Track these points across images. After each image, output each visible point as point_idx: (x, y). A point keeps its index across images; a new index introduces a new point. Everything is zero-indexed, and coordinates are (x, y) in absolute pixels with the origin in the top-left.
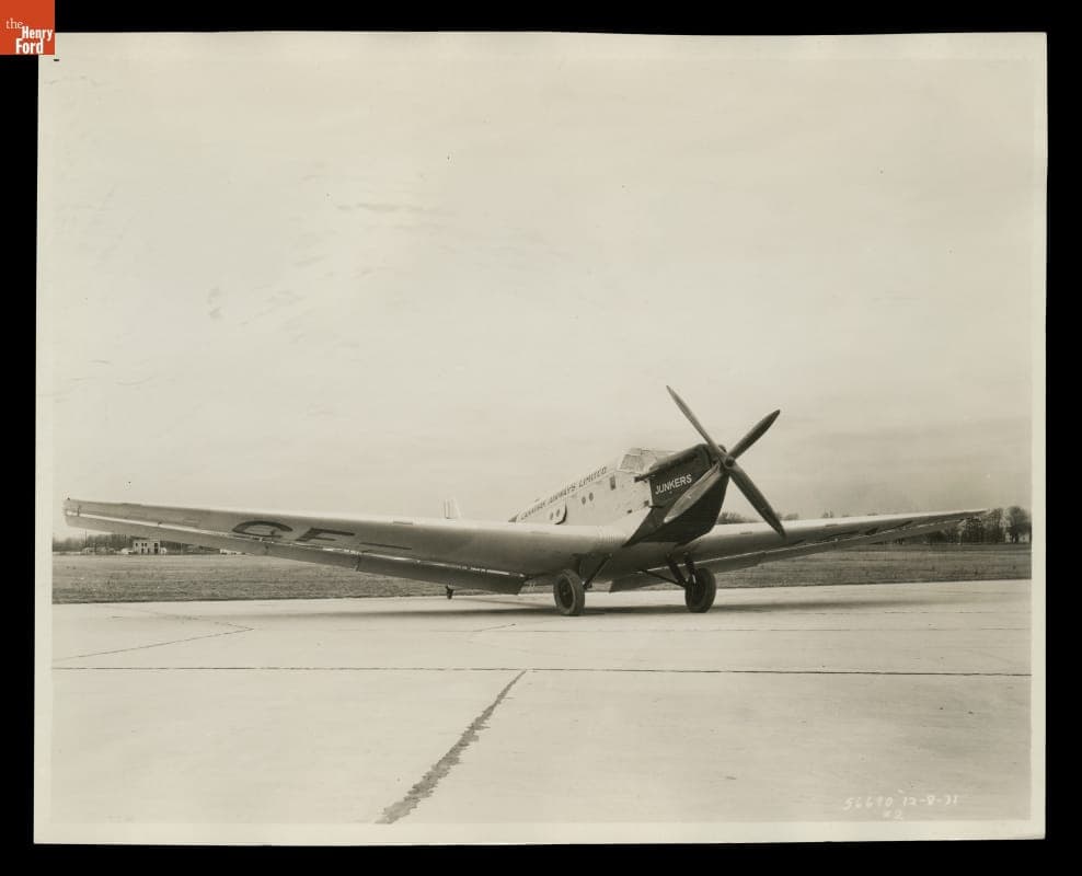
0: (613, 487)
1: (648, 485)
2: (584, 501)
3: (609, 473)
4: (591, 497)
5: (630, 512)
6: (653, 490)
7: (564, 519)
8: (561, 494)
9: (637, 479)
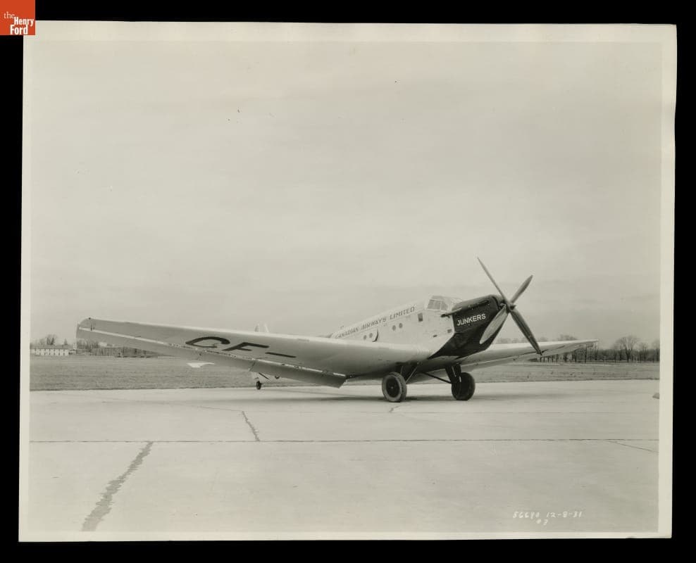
0: (421, 320)
1: (451, 320)
2: (394, 328)
3: (417, 311)
4: (401, 326)
5: (435, 336)
6: (455, 323)
7: (376, 340)
8: (373, 323)
9: (443, 316)
